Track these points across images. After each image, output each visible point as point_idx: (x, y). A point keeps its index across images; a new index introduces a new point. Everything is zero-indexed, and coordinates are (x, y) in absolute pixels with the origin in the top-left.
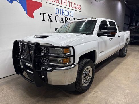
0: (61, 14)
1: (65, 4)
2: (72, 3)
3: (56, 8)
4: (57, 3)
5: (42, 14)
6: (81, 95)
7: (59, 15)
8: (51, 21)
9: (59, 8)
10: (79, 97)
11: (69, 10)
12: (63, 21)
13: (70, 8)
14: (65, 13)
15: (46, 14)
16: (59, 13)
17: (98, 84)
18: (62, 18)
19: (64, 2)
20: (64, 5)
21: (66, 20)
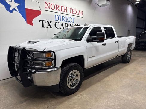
0: (61, 20)
1: (65, 10)
2: (73, 10)
3: (56, 15)
4: (57, 10)
5: (41, 21)
6: (67, 97)
7: (59, 21)
8: (51, 27)
9: (59, 15)
10: (64, 98)
11: (69, 16)
12: (63, 27)
13: (71, 14)
14: (65, 19)
15: (45, 21)
16: (59, 20)
17: (87, 88)
18: (62, 24)
19: (64, 9)
20: (64, 11)
21: (67, 26)
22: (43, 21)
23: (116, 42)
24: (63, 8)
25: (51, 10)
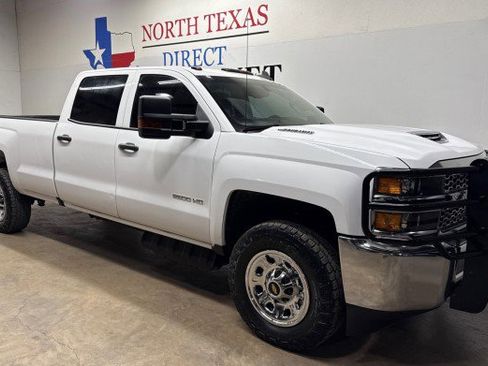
1: (192, 30)
3: (165, 54)
19: (189, 26)
20: (189, 33)
24: (184, 25)
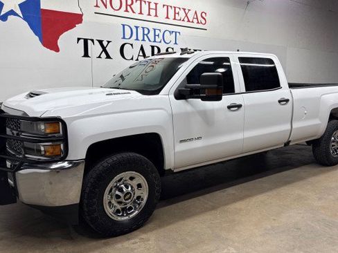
0: (140, 37)
1: (153, 12)
2: (177, 10)
3: (124, 26)
4: (127, 11)
5: (82, 42)
7: (132, 41)
8: (108, 57)
9: (133, 23)
11: (163, 27)
12: (144, 55)
13: (171, 21)
14: (151, 35)
15: (92, 40)
16: (134, 37)
18: (142, 49)
19: (149, 8)
20: (149, 14)
21: (156, 53)
22: (86, 41)
23: (280, 101)
24: (145, 7)
25: (109, 10)
